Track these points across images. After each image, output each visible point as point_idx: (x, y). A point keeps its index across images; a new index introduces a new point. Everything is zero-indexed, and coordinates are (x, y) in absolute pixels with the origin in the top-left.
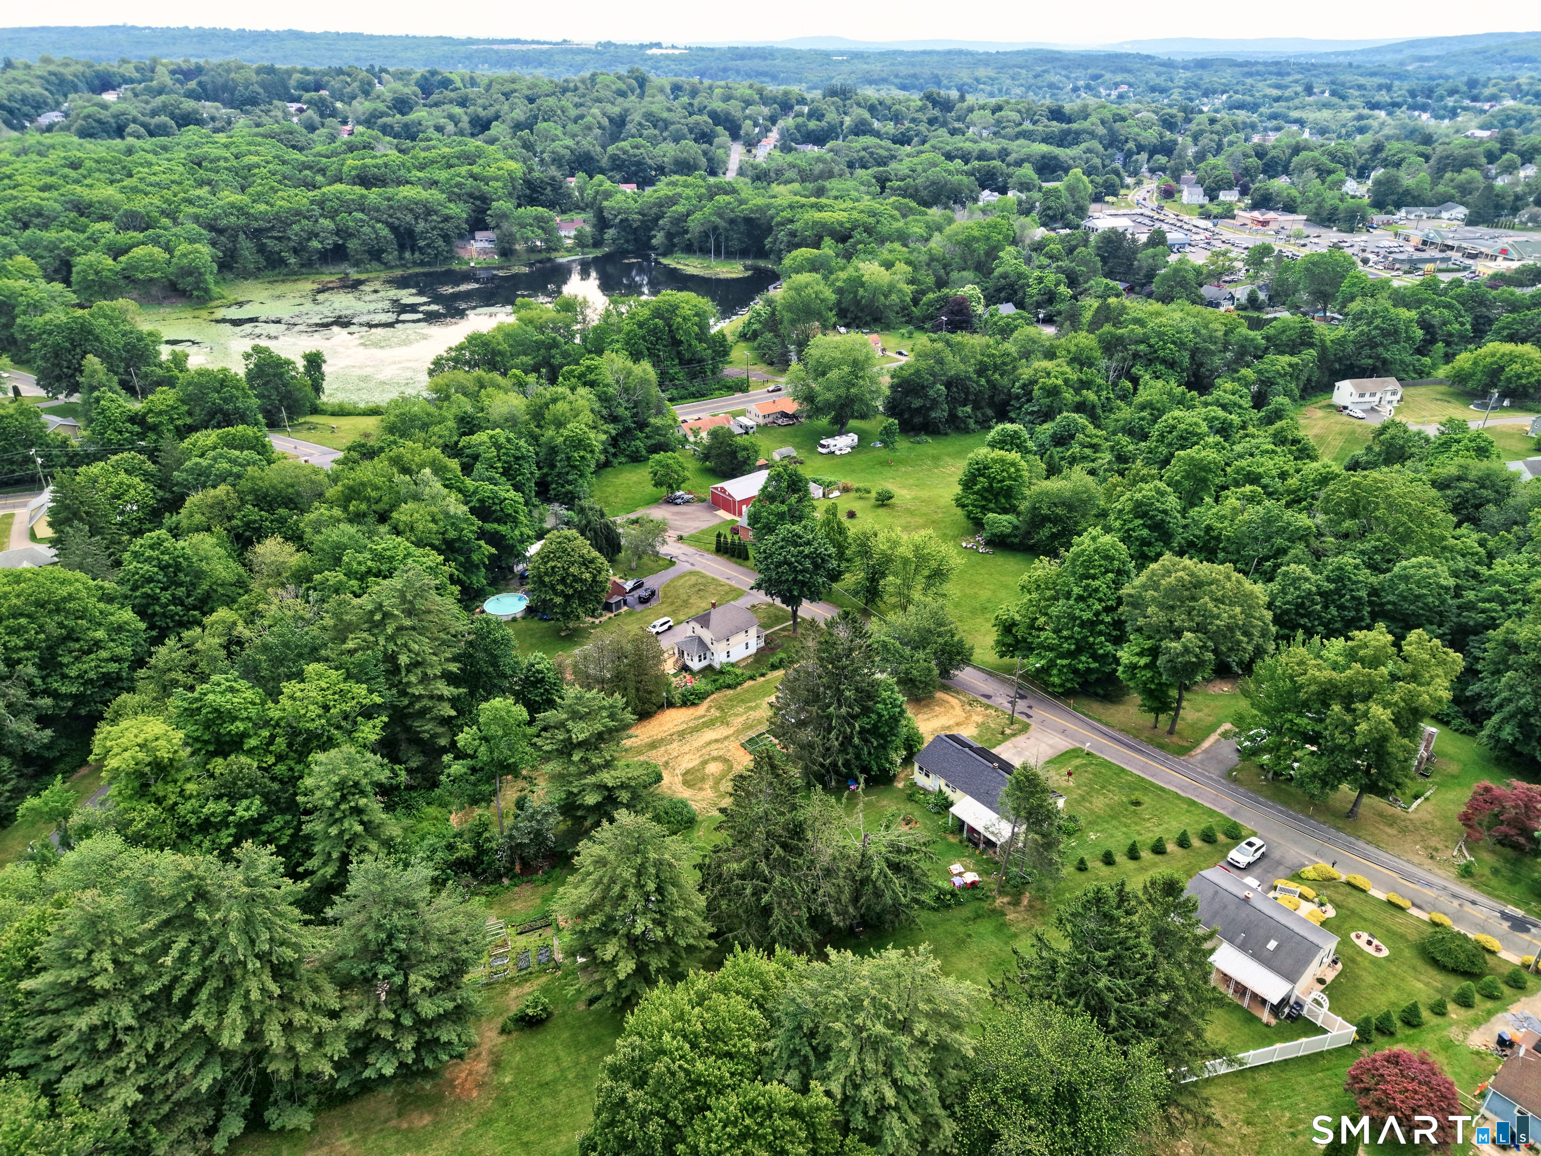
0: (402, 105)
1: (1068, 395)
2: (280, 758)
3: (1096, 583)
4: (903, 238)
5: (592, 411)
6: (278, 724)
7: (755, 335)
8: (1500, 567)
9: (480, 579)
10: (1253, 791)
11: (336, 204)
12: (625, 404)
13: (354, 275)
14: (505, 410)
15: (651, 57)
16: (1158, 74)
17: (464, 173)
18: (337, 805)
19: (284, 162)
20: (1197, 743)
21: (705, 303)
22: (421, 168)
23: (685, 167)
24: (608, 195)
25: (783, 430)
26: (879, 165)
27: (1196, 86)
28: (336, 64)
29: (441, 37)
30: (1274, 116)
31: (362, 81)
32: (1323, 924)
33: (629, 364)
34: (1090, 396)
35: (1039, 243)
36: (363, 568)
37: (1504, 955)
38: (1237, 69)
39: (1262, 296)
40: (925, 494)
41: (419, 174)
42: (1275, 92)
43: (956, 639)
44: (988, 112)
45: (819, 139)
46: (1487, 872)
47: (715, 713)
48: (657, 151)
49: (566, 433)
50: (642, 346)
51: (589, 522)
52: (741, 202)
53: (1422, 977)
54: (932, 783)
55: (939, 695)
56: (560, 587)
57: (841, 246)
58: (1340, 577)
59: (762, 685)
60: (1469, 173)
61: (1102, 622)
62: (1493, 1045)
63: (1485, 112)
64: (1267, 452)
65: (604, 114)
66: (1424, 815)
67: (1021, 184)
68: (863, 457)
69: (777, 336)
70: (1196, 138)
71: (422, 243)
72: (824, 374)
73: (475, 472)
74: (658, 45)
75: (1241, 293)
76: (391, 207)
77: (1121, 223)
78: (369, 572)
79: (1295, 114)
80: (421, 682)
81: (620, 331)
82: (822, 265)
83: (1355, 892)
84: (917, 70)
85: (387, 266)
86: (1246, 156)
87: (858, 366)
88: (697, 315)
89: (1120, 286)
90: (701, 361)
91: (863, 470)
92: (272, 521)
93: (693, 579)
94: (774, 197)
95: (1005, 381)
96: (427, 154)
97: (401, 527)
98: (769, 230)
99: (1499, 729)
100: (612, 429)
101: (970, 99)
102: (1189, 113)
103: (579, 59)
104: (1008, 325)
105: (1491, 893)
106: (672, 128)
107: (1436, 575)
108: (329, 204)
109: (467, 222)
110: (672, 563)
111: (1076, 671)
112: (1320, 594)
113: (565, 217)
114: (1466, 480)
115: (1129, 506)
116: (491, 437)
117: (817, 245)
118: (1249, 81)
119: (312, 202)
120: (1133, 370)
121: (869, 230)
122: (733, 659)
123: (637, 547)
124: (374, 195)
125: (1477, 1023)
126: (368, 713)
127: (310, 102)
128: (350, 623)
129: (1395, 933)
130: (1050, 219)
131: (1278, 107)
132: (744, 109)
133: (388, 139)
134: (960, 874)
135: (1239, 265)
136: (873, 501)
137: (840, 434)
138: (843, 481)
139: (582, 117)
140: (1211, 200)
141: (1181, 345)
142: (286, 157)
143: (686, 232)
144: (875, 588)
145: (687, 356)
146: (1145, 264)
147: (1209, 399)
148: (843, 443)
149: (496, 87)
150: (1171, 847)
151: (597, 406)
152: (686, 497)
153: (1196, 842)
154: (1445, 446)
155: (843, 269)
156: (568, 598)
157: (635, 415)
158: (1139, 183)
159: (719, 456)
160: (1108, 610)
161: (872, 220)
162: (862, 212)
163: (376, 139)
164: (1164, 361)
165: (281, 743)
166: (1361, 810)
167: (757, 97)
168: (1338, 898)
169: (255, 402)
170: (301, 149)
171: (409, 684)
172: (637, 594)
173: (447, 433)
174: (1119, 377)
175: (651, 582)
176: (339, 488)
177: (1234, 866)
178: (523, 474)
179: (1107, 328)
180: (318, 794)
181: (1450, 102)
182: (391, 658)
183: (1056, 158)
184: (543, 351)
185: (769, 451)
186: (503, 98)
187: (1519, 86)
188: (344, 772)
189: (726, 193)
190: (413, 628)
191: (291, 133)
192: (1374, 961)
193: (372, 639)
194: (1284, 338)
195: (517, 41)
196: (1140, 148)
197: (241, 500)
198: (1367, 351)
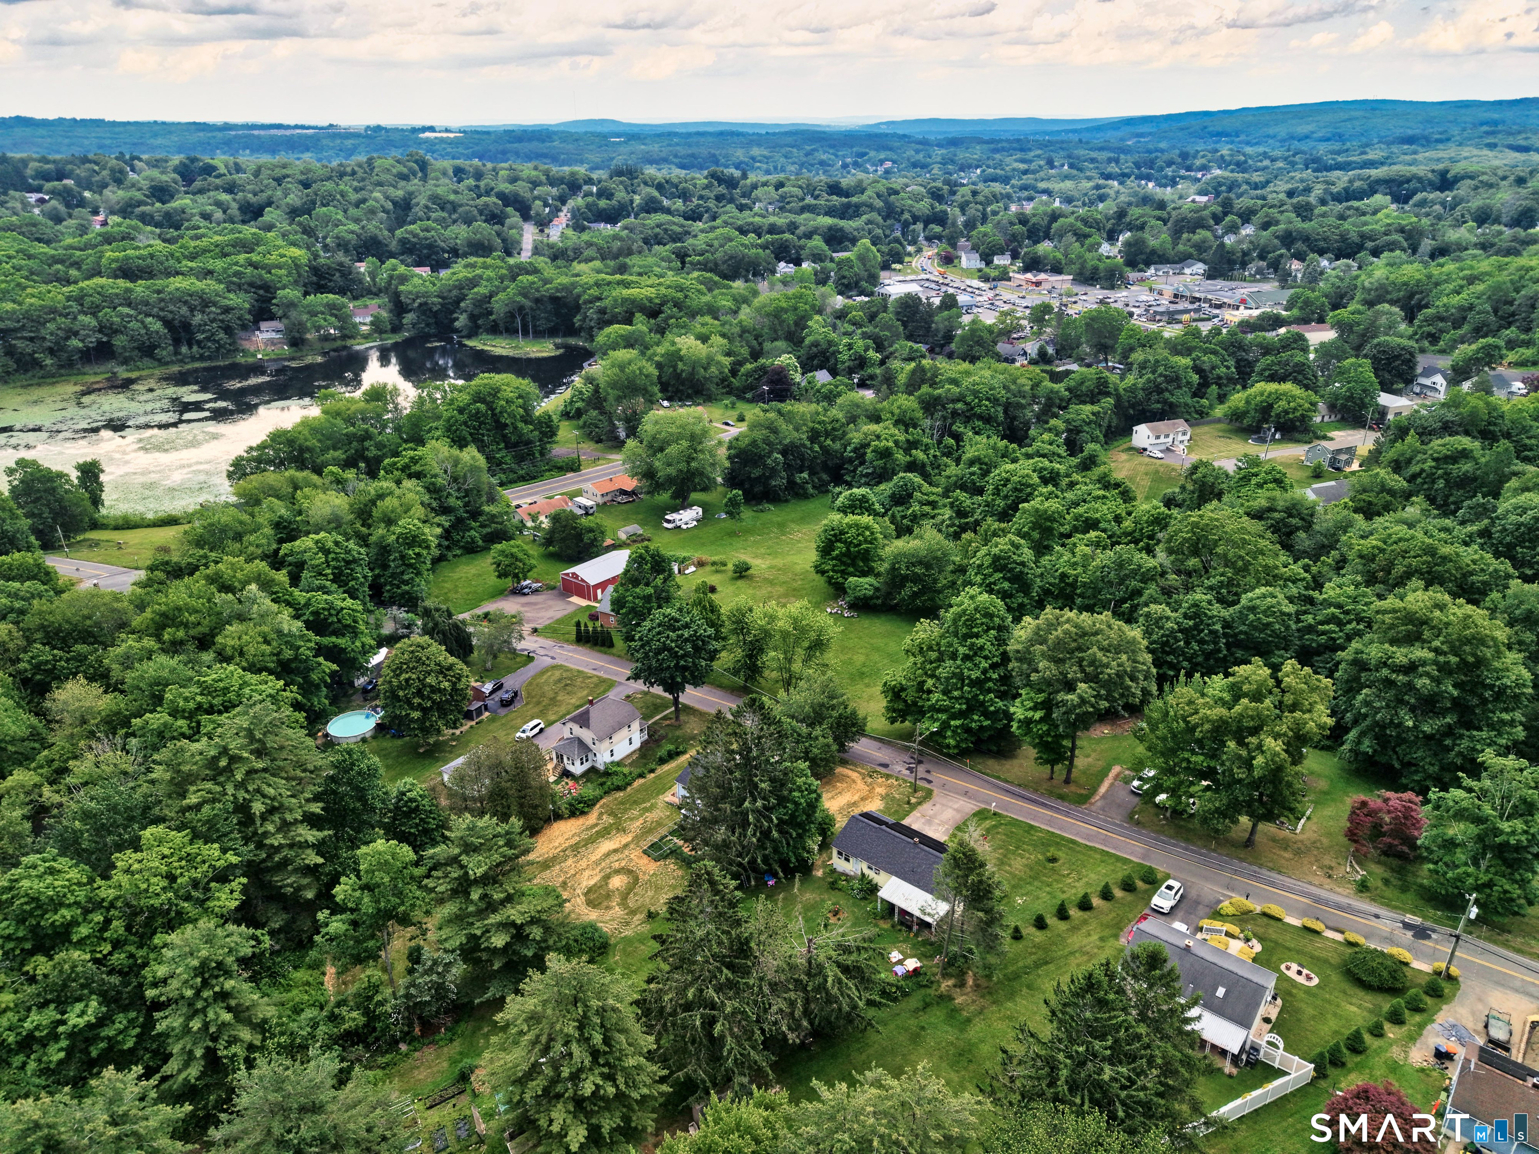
0: (161, 193)
1: (900, 457)
2: (117, 945)
3: (980, 642)
4: (713, 311)
5: (422, 504)
6: (112, 905)
7: (579, 413)
8: (1330, 590)
9: (321, 700)
10: (1156, 832)
11: (97, 299)
12: (455, 494)
13: (123, 373)
14: (327, 511)
15: (427, 140)
16: (917, 152)
17: (242, 262)
18: (198, 993)
19: (30, 257)
20: (1094, 790)
21: (526, 385)
22: (193, 257)
23: (480, 248)
24: (403, 279)
25: (624, 507)
26: (674, 241)
27: (953, 162)
28: (78, 151)
29: (194, 123)
30: (1024, 188)
31: (112, 170)
32: (1254, 960)
33: (456, 452)
34: (919, 455)
35: (841, 311)
36: (192, 705)
37: (1416, 965)
38: (985, 146)
39: (1050, 350)
40: (779, 562)
41: (190, 264)
42: (1023, 166)
43: (849, 711)
44: (771, 189)
45: (611, 217)
46: (1380, 884)
47: (607, 820)
48: (448, 233)
49: (398, 530)
50: (465, 432)
51: (436, 624)
52: (546, 282)
53: (1354, 1000)
54: (853, 867)
55: (839, 770)
56: (416, 701)
57: (652, 321)
58: (1196, 613)
59: (654, 782)
60: (1202, 234)
61: (990, 679)
62: (1432, 1060)
63: (1199, 180)
64: (1098, 497)
65: (387, 198)
66: (1310, 835)
67: (814, 255)
68: (710, 530)
69: (603, 413)
70: (963, 208)
71: (200, 337)
72: (662, 450)
73: (303, 582)
74: (432, 129)
75: (1032, 348)
76: (162, 300)
77: (913, 288)
78: (199, 707)
79: (1042, 185)
80: (279, 830)
81: (439, 418)
82: (636, 341)
83: (1272, 922)
84: (694, 150)
85: (161, 362)
86: (1012, 224)
87: (696, 439)
88: (520, 397)
89: (923, 348)
90: (528, 443)
91: (712, 543)
92: (68, 661)
93: (557, 674)
94: (577, 275)
95: (837, 446)
96: (198, 242)
97: (229, 651)
98: (577, 308)
99: (1359, 742)
100: (443, 520)
101: (752, 178)
102: (953, 187)
103: (349, 143)
104: (831, 392)
105: (1388, 905)
106: (460, 210)
107: (1279, 603)
108: (88, 299)
109: (250, 312)
110: (530, 659)
111: (968, 730)
112: (1180, 631)
113: (357, 303)
114: (1276, 510)
115: (987, 561)
116: (317, 542)
117: (629, 321)
118: (998, 156)
119: (68, 299)
120: (954, 427)
121: (677, 305)
122: (617, 757)
123: (491, 646)
124: (140, 288)
125: (1412, 1038)
126: (223, 876)
127: (53, 192)
128: (190, 774)
129: (1318, 959)
130: (846, 288)
131: (1028, 179)
132: (532, 190)
133: (149, 228)
134: (900, 962)
135: (1024, 322)
136: (730, 574)
137: (684, 508)
138: (697, 555)
139: (364, 201)
140: (987, 264)
141: (995, 401)
142: (32, 251)
143: (491, 313)
144: (755, 665)
145: (513, 438)
146: (941, 326)
147: (1030, 450)
148: (688, 517)
149: (265, 173)
150: (1096, 901)
151: (426, 498)
152: (535, 585)
153: (1118, 893)
154: (1245, 479)
155: (658, 344)
156: (425, 710)
157: (466, 505)
158: (919, 251)
159: (563, 540)
160: (994, 666)
161: (680, 295)
162: (669, 287)
163: (135, 228)
164: (980, 417)
165: (118, 926)
166: (1257, 837)
167: (543, 178)
168: (1260, 931)
169: (25, 523)
170: (48, 242)
171: (266, 834)
172: (497, 696)
173: (264, 541)
174: (942, 436)
175: (511, 682)
176: (148, 614)
177: (1158, 912)
178: (357, 579)
179: (925, 389)
180: (174, 984)
181: (1169, 172)
182: (243, 808)
183: (841, 229)
184: (355, 444)
185: (614, 532)
186: (274, 184)
187: (1222, 156)
188: (204, 953)
189: (528, 273)
190: (265, 770)
191: (34, 225)
192: (1308, 991)
193: (218, 789)
194: (1084, 388)
195: (279, 126)
196: (915, 219)
197: (27, 639)
198: (1155, 397)
